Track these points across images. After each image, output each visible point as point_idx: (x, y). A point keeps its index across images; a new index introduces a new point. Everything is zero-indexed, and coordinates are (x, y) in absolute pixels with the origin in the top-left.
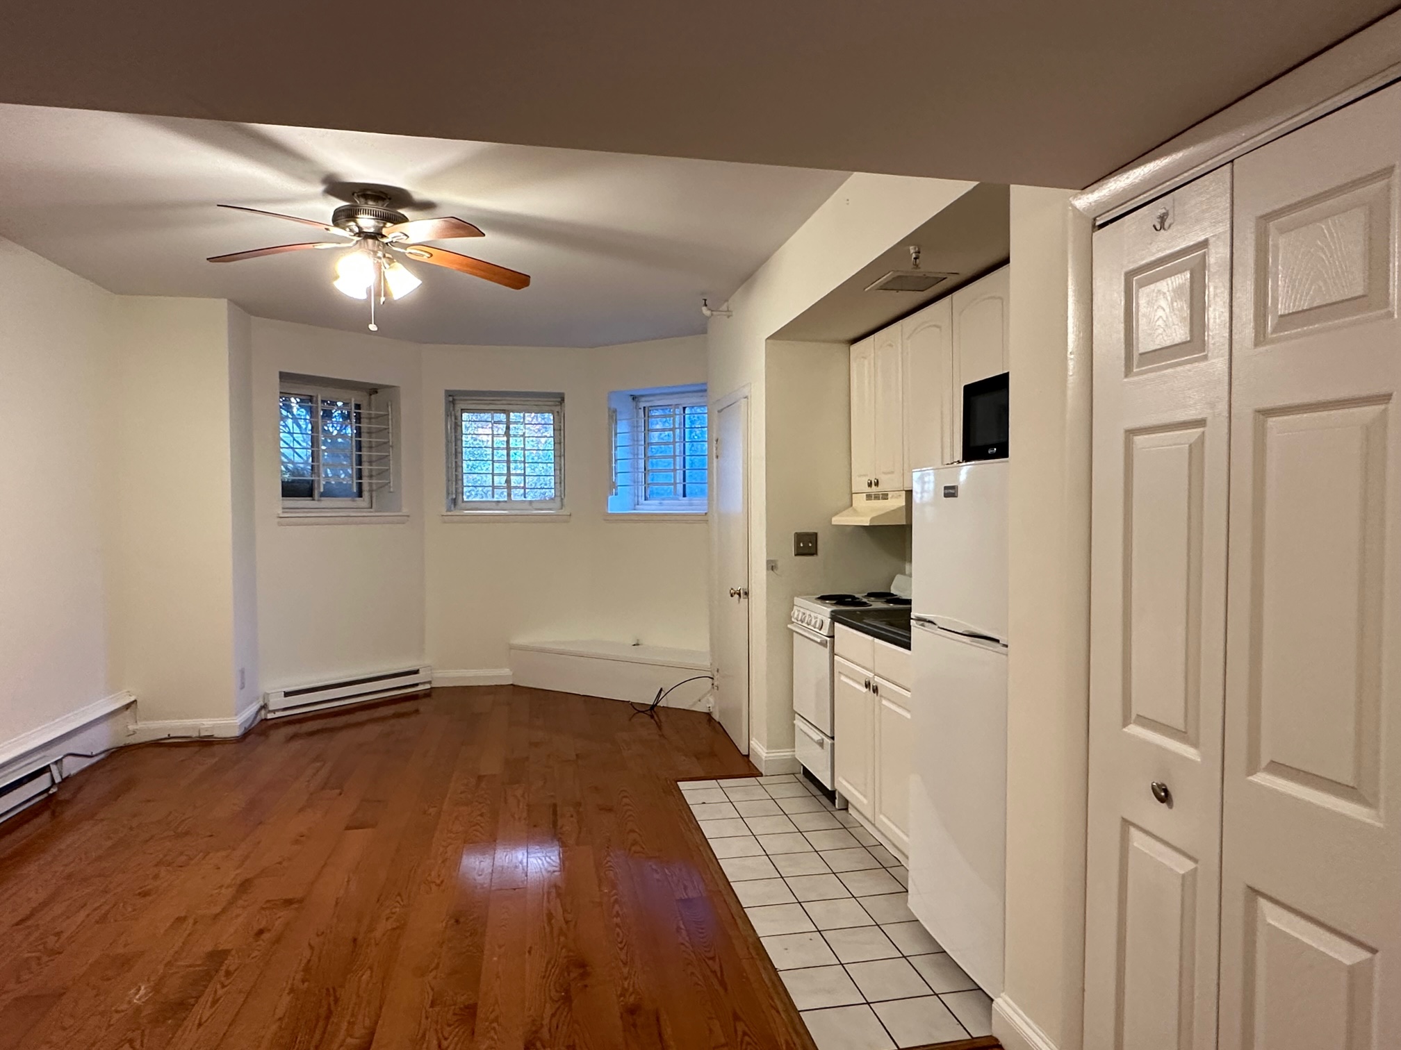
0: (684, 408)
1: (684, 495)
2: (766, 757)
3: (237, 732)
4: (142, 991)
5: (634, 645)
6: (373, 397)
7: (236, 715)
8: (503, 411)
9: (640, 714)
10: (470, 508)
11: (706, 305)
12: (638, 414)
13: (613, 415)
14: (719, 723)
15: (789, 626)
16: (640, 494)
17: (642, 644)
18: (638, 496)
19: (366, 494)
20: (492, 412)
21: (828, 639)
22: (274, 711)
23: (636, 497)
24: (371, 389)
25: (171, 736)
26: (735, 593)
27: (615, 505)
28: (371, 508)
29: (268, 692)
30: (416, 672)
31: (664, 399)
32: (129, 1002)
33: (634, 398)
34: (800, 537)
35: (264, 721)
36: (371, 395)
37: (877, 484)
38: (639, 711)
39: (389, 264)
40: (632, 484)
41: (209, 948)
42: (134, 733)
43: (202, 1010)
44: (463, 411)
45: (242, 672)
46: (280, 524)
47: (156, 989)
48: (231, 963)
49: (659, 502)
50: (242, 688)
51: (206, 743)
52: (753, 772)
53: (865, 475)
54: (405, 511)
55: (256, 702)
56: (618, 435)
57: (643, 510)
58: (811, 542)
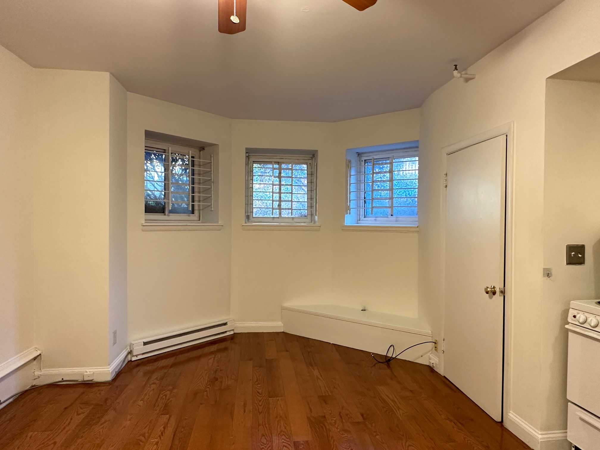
0: (393, 160)
1: (392, 215)
2: (540, 438)
3: (108, 377)
5: (362, 310)
6: (201, 152)
7: (109, 363)
8: (278, 163)
9: (380, 364)
10: (256, 221)
11: (456, 69)
12: (360, 164)
13: (349, 164)
14: (444, 377)
15: (567, 326)
17: (368, 310)
19: (196, 212)
22: (137, 356)
23: (359, 216)
24: (201, 147)
25: (65, 379)
26: (489, 292)
27: (349, 220)
28: (199, 220)
29: (133, 342)
30: (225, 324)
31: (379, 154)
33: (359, 154)
34: (571, 248)
35: (130, 362)
36: (200, 151)
38: (379, 362)
42: (39, 377)
44: (254, 162)
45: (115, 333)
46: (143, 231)
49: (374, 219)
50: (114, 343)
51: (89, 385)
54: (220, 223)
55: (124, 351)
56: (352, 176)
57: (363, 224)
58: (579, 253)
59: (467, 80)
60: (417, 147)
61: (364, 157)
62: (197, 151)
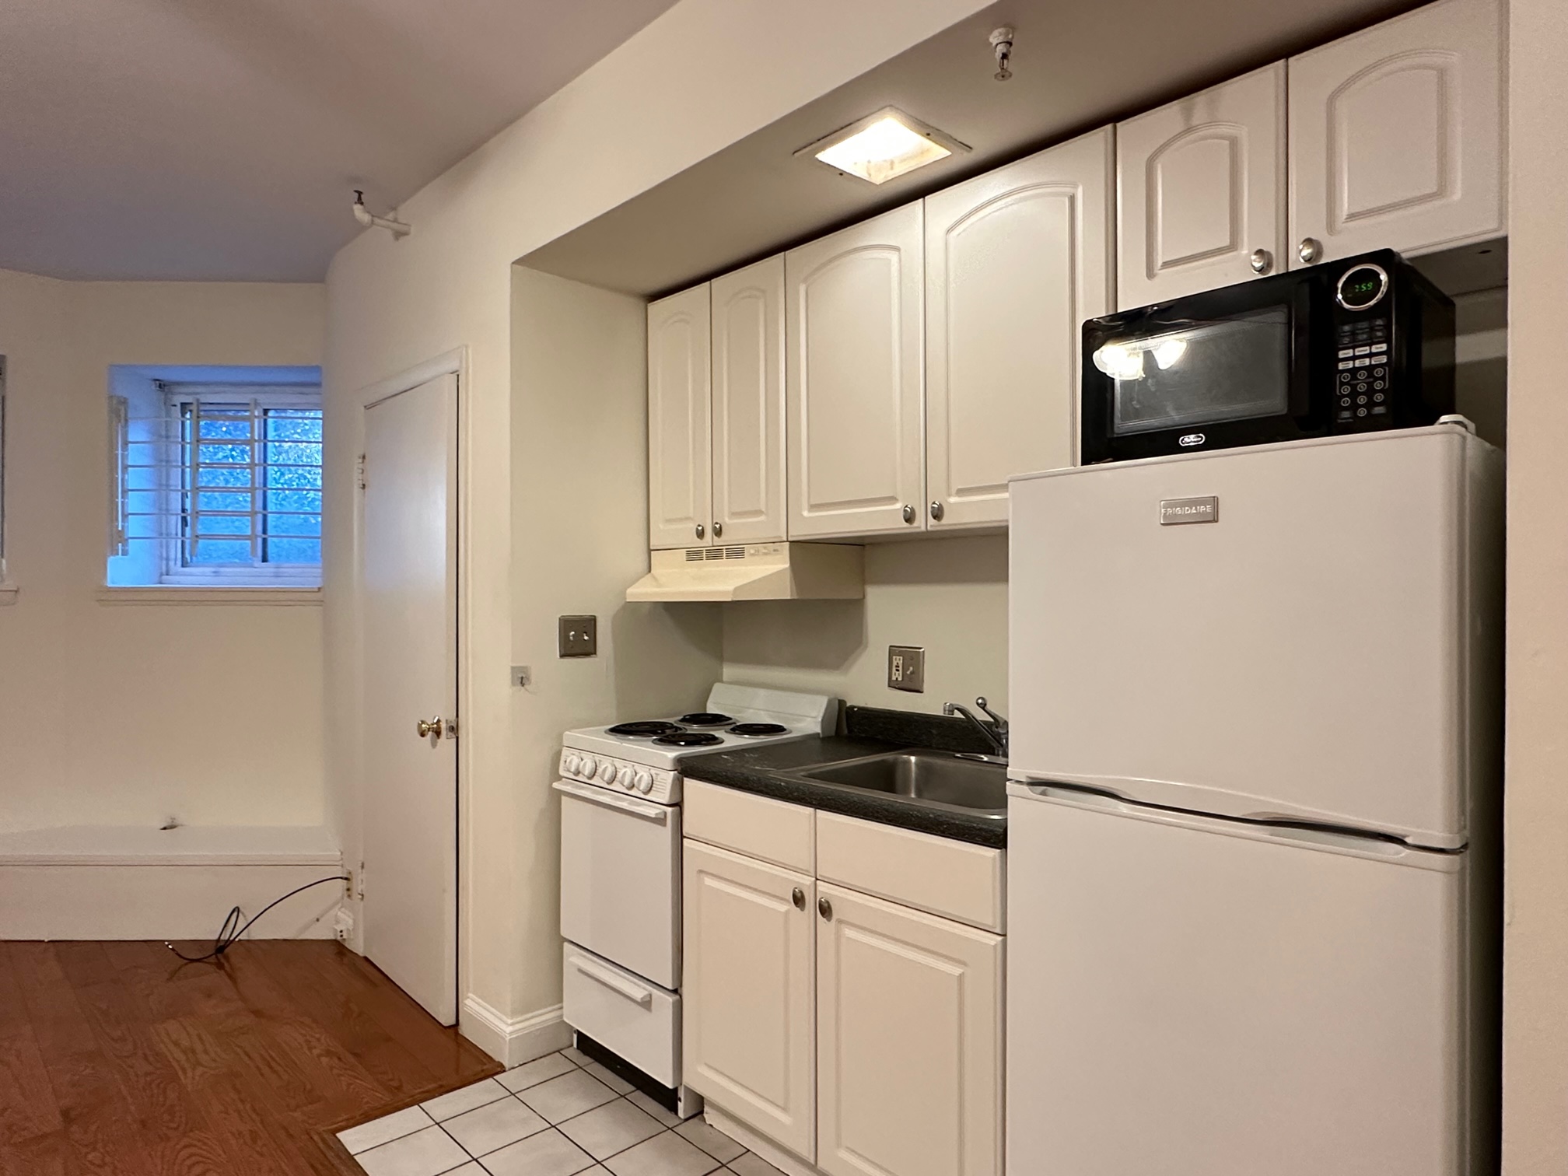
0: (266, 411)
1: (265, 560)
2: (510, 1033)
5: (165, 828)
9: (192, 965)
11: (360, 201)
12: (168, 414)
13: (119, 411)
14: (366, 959)
15: (556, 785)
16: (172, 556)
17: (180, 825)
18: (167, 559)
21: (669, 810)
23: (164, 562)
26: (426, 730)
27: (121, 572)
31: (224, 392)
33: (162, 385)
34: (568, 624)
37: (718, 532)
38: (192, 961)
40: (154, 536)
49: (212, 568)
52: (486, 1068)
53: (687, 519)
56: (130, 445)
57: (179, 583)
58: (585, 633)
59: (399, 235)
61: (180, 393)
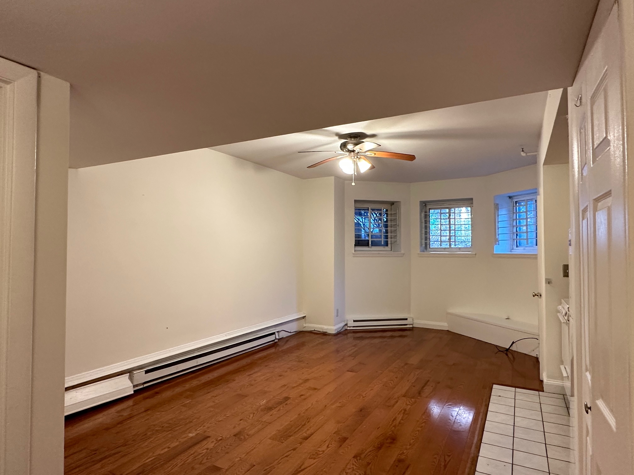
0: (536, 201)
1: (537, 245)
2: (546, 382)
3: (334, 332)
4: (264, 402)
5: (507, 319)
6: (392, 206)
7: (334, 326)
8: (448, 208)
10: (433, 251)
11: (523, 151)
12: (512, 205)
13: (497, 206)
17: (510, 319)
18: (513, 245)
19: (389, 245)
20: (440, 209)
22: (350, 327)
24: (392, 203)
25: (315, 330)
26: (535, 295)
27: (497, 249)
28: (391, 250)
29: (348, 319)
30: (406, 319)
32: (260, 403)
33: (510, 197)
34: (564, 267)
35: (346, 330)
38: (500, 351)
39: (359, 160)
40: (509, 239)
41: (287, 396)
42: (305, 327)
43: (274, 412)
44: (430, 209)
45: (337, 310)
46: (354, 257)
47: (267, 402)
48: (288, 402)
49: (523, 248)
50: (337, 316)
51: (325, 334)
52: (540, 389)
54: (402, 252)
55: (343, 323)
56: (499, 216)
57: (515, 252)
60: (536, 192)
61: (515, 199)
62: (389, 205)
